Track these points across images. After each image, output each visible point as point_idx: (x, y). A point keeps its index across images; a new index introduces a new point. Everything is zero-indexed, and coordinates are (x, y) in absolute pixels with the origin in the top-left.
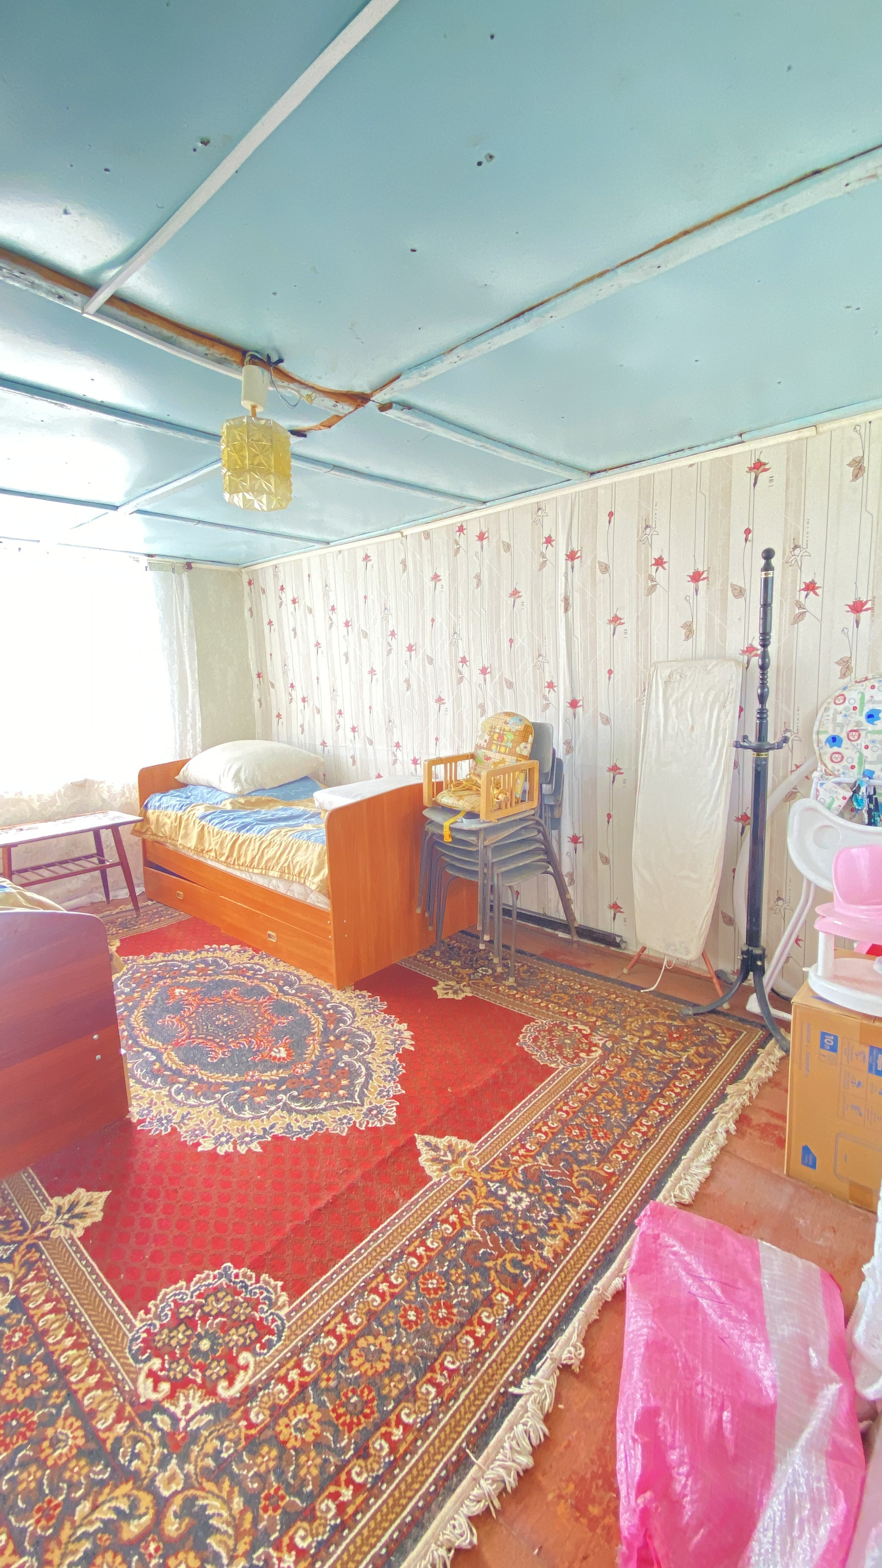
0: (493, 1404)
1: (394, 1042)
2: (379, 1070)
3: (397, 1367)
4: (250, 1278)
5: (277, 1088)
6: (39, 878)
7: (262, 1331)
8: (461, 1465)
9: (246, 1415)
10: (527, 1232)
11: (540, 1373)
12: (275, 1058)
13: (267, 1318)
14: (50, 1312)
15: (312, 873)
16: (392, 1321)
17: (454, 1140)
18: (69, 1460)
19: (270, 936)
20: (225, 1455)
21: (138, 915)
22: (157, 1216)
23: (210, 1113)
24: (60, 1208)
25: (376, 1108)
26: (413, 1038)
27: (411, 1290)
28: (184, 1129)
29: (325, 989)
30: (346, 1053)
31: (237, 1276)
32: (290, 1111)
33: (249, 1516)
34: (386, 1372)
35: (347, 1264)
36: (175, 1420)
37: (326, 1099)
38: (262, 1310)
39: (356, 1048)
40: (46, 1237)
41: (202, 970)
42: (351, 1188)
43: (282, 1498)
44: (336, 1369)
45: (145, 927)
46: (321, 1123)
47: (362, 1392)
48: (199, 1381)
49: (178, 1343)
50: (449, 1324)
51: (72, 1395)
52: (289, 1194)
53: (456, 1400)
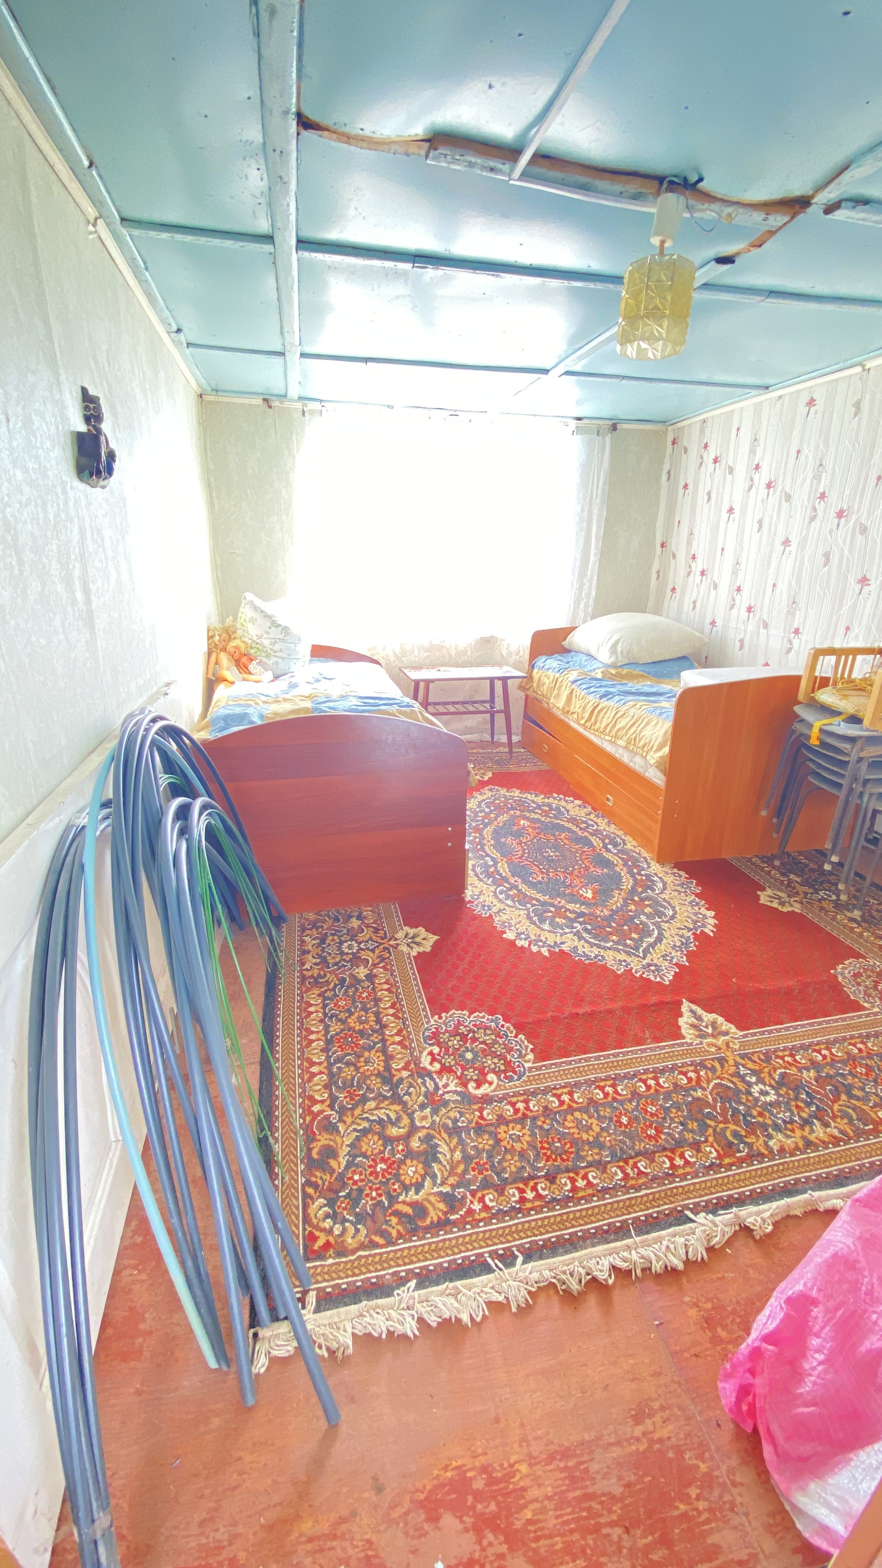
0: (667, 1212)
1: (695, 922)
2: (670, 939)
3: (597, 1144)
4: (511, 1032)
5: (576, 918)
6: (445, 711)
7: (508, 1068)
8: (620, 1232)
9: (481, 1110)
10: (761, 1119)
11: (720, 1218)
12: (582, 895)
13: (514, 1063)
14: (386, 990)
15: (654, 749)
16: (607, 1114)
17: (720, 1020)
18: (372, 1075)
19: (608, 799)
20: (460, 1124)
21: (511, 758)
22: (464, 965)
23: (519, 915)
24: (407, 934)
25: (656, 965)
26: (715, 926)
27: (631, 1103)
28: (498, 918)
29: (645, 858)
30: (645, 914)
31: (503, 1026)
32: (581, 938)
33: (461, 1167)
34: (588, 1142)
35: (586, 1060)
36: (437, 1088)
37: (613, 941)
38: (513, 1056)
39: (656, 914)
40: (396, 947)
41: (546, 812)
42: (609, 1012)
43: (487, 1170)
44: (552, 1120)
45: (513, 768)
46: (602, 956)
47: (565, 1144)
48: (459, 1074)
49: (453, 1046)
50: (653, 1142)
51: (384, 1041)
52: (558, 993)
53: (637, 1191)
